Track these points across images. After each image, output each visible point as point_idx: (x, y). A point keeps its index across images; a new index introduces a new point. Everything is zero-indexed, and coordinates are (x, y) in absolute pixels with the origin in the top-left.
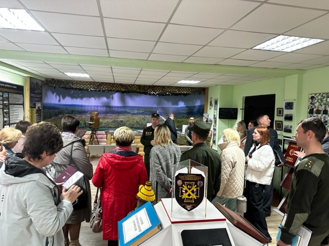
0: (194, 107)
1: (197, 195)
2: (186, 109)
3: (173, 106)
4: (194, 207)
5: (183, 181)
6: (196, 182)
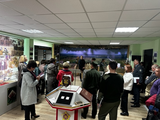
0: (125, 54)
1: (68, 83)
2: (121, 56)
3: (115, 54)
4: (67, 86)
5: (65, 78)
6: (68, 79)
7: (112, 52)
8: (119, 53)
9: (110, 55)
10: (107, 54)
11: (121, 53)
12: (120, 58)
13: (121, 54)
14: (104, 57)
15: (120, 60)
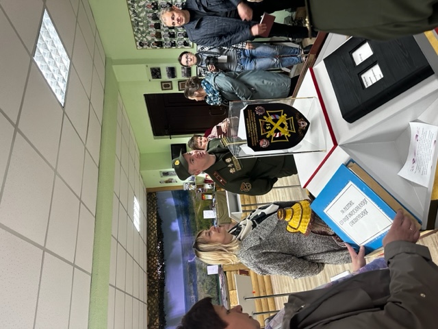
0: (176, 206)
2: (181, 218)
3: (180, 238)
7: (174, 250)
8: (176, 226)
9: (183, 255)
10: (181, 267)
11: (174, 221)
12: (187, 221)
13: (177, 220)
14: (190, 275)
15: (194, 220)
